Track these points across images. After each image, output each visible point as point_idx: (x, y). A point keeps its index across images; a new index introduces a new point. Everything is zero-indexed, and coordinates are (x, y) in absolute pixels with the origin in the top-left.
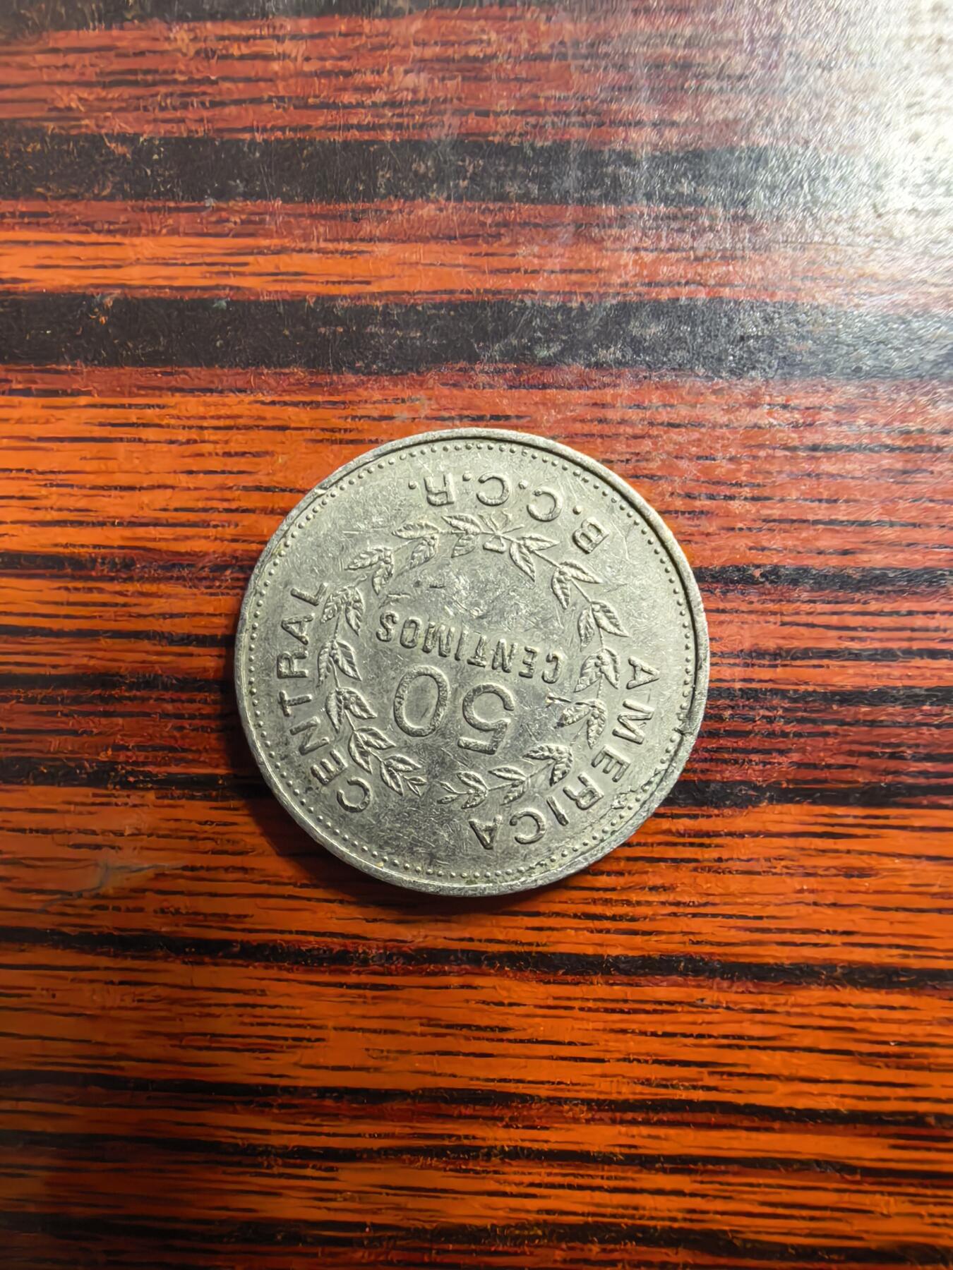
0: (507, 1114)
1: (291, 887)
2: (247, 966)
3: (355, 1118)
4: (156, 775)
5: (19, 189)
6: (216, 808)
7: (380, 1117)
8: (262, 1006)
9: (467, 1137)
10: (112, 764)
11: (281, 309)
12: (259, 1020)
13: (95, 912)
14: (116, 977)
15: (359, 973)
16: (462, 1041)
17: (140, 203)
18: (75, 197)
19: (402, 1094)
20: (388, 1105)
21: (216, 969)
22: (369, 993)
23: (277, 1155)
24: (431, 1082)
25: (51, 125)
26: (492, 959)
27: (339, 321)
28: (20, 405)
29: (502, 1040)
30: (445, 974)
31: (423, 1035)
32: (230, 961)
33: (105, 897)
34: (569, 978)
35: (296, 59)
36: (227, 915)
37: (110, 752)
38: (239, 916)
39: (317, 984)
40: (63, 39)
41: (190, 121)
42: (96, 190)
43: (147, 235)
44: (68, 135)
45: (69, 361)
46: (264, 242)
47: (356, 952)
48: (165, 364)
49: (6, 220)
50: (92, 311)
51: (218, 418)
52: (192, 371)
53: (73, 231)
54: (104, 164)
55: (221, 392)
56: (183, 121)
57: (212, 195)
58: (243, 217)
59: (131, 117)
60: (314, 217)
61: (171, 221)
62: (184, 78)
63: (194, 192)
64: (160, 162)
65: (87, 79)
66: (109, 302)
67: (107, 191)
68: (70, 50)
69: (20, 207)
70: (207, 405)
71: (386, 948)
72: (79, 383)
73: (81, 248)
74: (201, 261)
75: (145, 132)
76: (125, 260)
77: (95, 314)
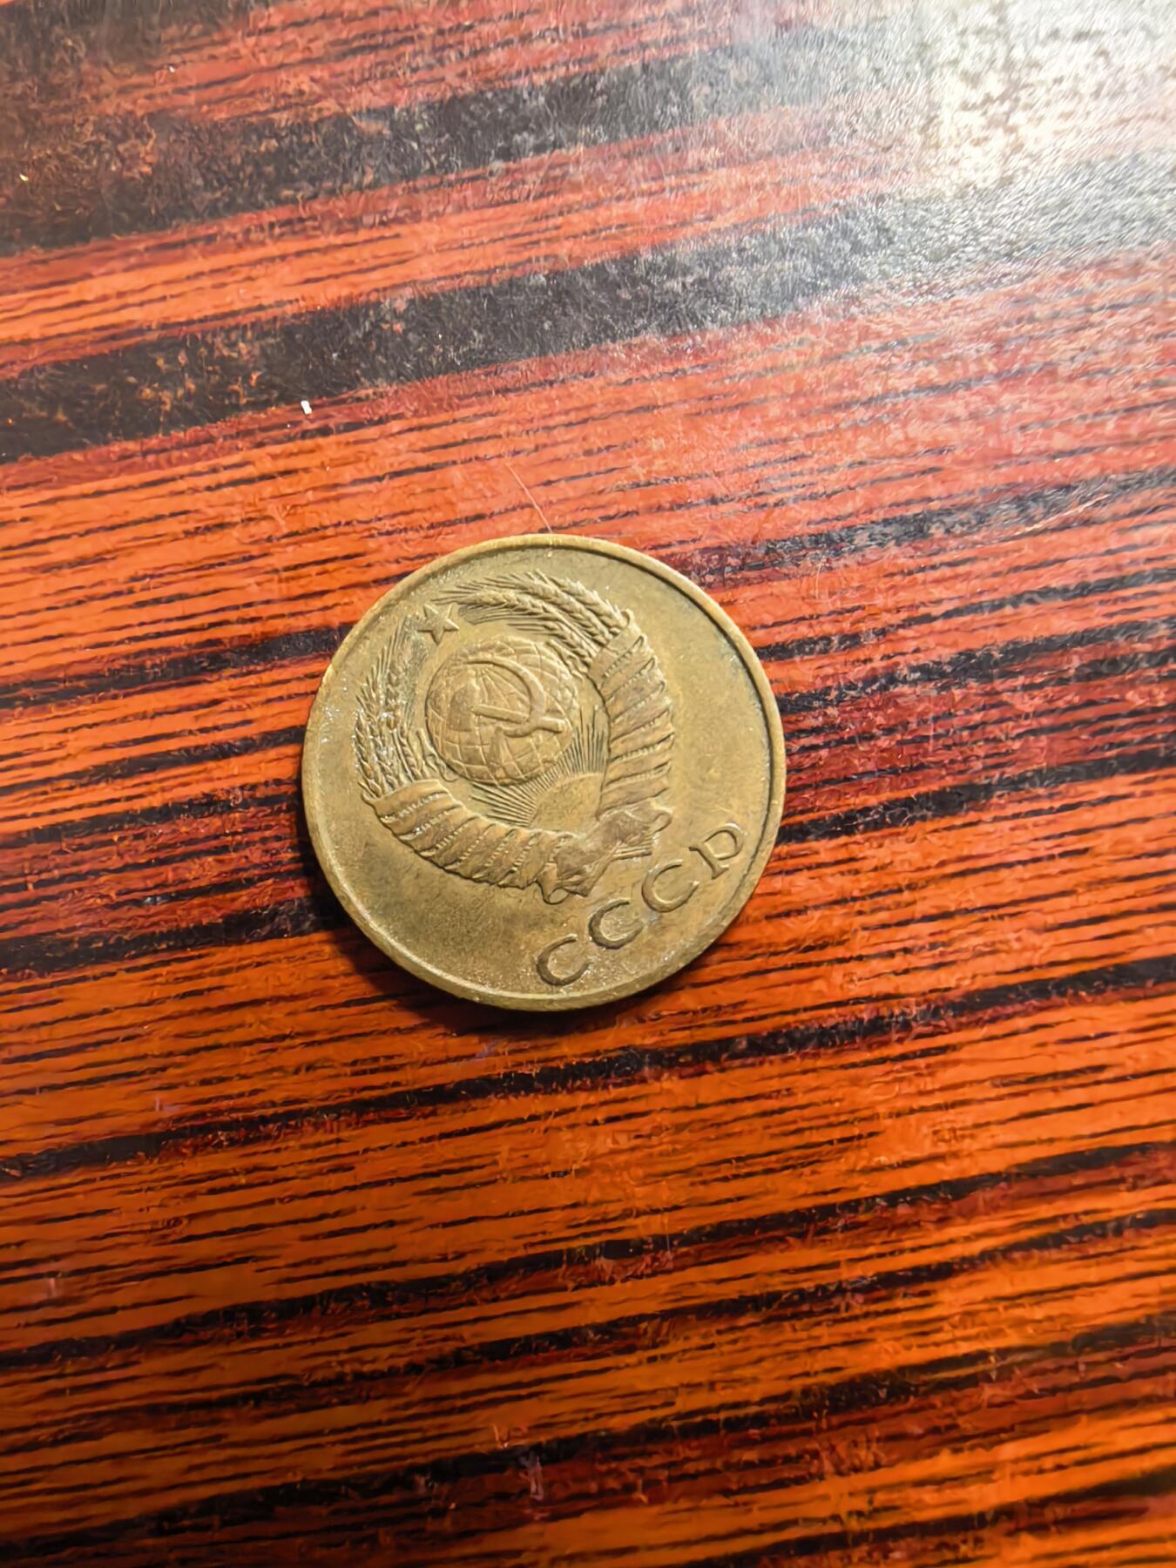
0: (1130, 1172)
1: (792, 954)
2: (761, 1063)
3: (943, 1221)
5: (260, 197)
7: (970, 1215)
8: (791, 1109)
9: (1086, 1213)
11: (611, 268)
12: (793, 1127)
14: (600, 1115)
15: (900, 1041)
16: (1051, 1095)
17: (412, 183)
18: (332, 193)
19: (992, 1179)
20: (982, 1196)
21: (723, 1076)
22: (921, 1062)
23: (855, 1291)
24: (1024, 1155)
25: (284, 115)
26: (1061, 985)
27: (686, 271)
28: (319, 448)
29: (1098, 1083)
30: (1009, 1017)
31: (1000, 1098)
32: (737, 1062)
34: (1162, 988)
36: (720, 1008)
38: (735, 1006)
39: (854, 1065)
40: (274, 16)
41: (451, 77)
42: (356, 179)
43: (429, 218)
44: (306, 123)
45: (367, 383)
46: (573, 198)
47: (892, 1016)
48: (486, 363)
49: (253, 236)
50: (383, 320)
51: (567, 412)
52: (522, 365)
53: (339, 232)
54: (359, 147)
55: (563, 381)
56: (443, 79)
57: (498, 156)
58: (541, 174)
59: (378, 87)
60: (627, 157)
61: (455, 196)
62: (432, 31)
63: (475, 158)
64: (425, 132)
65: (315, 55)
66: (401, 305)
67: (369, 179)
68: (286, 26)
69: (267, 218)
70: (549, 400)
71: (926, 1001)
72: (386, 408)
73: (351, 250)
74: (501, 235)
75: (399, 100)
76: (409, 252)
77: (387, 322)
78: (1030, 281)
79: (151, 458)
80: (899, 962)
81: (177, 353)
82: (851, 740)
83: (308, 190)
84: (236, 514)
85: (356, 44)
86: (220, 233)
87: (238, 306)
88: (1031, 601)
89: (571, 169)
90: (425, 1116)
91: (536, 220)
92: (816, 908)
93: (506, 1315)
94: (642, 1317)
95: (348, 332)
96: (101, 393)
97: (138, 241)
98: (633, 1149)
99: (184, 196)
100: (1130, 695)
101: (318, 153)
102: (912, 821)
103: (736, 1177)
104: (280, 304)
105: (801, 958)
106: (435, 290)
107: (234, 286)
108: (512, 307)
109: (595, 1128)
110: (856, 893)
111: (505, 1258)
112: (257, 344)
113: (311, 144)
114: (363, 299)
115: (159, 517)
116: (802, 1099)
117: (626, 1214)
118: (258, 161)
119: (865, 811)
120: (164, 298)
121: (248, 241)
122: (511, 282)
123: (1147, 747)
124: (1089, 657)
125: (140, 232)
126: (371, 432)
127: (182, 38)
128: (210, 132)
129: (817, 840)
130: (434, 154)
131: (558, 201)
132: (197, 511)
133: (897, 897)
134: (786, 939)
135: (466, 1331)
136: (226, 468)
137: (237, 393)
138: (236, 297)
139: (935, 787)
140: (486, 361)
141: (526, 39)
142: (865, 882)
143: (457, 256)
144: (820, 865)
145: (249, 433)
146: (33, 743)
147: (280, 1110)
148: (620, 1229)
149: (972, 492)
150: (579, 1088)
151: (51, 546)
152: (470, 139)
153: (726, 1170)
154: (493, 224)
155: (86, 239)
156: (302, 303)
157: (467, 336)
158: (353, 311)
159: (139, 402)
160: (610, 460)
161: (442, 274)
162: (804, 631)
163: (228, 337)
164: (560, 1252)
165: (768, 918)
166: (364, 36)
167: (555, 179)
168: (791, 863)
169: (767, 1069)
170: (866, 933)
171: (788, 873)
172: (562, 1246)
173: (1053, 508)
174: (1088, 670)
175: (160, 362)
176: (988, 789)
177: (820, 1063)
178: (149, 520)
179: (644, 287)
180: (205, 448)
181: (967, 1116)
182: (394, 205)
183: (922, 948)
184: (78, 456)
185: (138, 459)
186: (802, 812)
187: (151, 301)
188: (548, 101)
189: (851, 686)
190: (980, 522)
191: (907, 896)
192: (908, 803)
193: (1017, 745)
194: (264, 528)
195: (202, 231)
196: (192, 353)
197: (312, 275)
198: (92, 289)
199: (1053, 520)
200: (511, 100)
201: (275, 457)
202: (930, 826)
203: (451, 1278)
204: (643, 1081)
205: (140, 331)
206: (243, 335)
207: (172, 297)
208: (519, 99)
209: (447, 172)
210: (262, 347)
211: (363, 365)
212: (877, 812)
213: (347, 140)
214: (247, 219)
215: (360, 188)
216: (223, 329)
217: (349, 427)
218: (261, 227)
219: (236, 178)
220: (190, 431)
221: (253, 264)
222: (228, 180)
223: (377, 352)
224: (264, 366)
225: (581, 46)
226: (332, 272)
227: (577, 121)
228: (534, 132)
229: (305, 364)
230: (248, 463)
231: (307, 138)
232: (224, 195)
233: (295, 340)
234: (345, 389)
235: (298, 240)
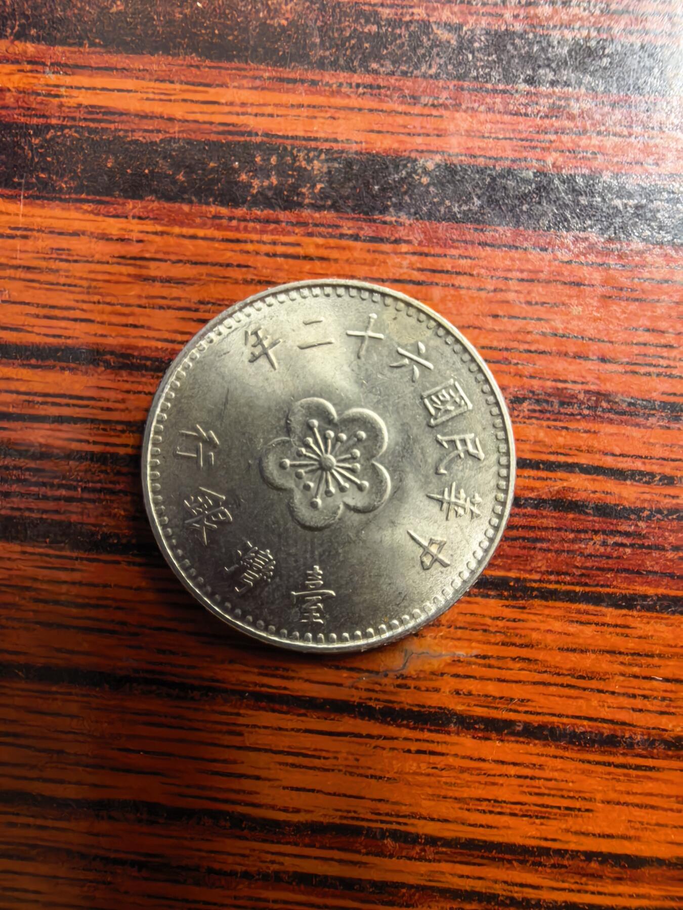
1: (569, 677)
2: (528, 743)
3: (619, 879)
5: (356, 63)
6: (507, 606)
7: (635, 880)
8: (539, 779)
11: (579, 180)
12: (537, 790)
13: (399, 689)
14: (414, 747)
15: (624, 754)
17: (461, 83)
18: (405, 74)
19: (660, 862)
20: (646, 871)
21: (501, 744)
22: (634, 773)
25: (387, 11)
27: (630, 196)
28: (349, 248)
31: (679, 811)
32: (513, 739)
33: (406, 678)
36: (512, 699)
38: (522, 701)
41: (508, 16)
42: (423, 69)
43: (465, 111)
44: (401, 20)
45: (393, 213)
46: (567, 124)
47: (623, 737)
48: (477, 221)
49: (343, 90)
50: (415, 172)
51: (522, 271)
52: (500, 229)
53: (402, 103)
54: (432, 47)
55: (525, 249)
56: (502, 15)
57: (525, 81)
58: (551, 101)
59: (456, 9)
61: (488, 100)
63: (509, 78)
64: (480, 50)
66: (430, 166)
67: (433, 71)
69: (356, 79)
70: (512, 259)
71: (649, 734)
72: (402, 233)
73: (407, 118)
74: (512, 136)
75: (468, 22)
76: (446, 130)
77: (418, 175)
79: (234, 223)
80: (639, 703)
81: (271, 155)
82: (649, 547)
83: (390, 67)
86: (322, 81)
87: (321, 135)
89: (572, 103)
90: (299, 715)
91: (538, 132)
92: (594, 652)
93: (316, 858)
94: (403, 885)
95: (390, 174)
96: (213, 168)
97: (265, 70)
98: (428, 775)
99: (304, 48)
101: (403, 44)
102: (673, 613)
103: (491, 812)
104: (349, 141)
105: (574, 681)
106: (455, 162)
107: (322, 120)
108: (504, 188)
109: (407, 755)
110: (622, 650)
111: (326, 820)
112: (326, 165)
113: (400, 36)
114: (406, 154)
115: (228, 265)
116: (547, 774)
117: (413, 816)
118: (361, 37)
119: (645, 597)
121: (339, 92)
122: (510, 171)
125: (268, 64)
126: (386, 247)
128: (334, 8)
129: (608, 606)
130: (482, 67)
131: (557, 123)
132: (255, 268)
133: (649, 660)
134: (568, 666)
135: (287, 861)
136: (283, 244)
137: (304, 194)
138: (321, 128)
140: (477, 220)
142: (631, 645)
143: (478, 143)
144: (603, 624)
145: (305, 224)
146: (105, 394)
147: (206, 683)
148: (405, 824)
150: (403, 726)
151: (152, 264)
152: (509, 62)
153: (484, 806)
154: (510, 127)
155: (230, 59)
156: (364, 145)
157: (469, 199)
158: (397, 161)
159: (236, 183)
160: (541, 311)
161: (463, 151)
162: (638, 465)
163: (307, 154)
164: (363, 827)
165: (561, 649)
167: (560, 107)
168: (584, 618)
169: (531, 748)
170: (622, 678)
171: (582, 623)
172: (365, 824)
175: (258, 159)
177: (567, 754)
178: (221, 265)
179: (599, 199)
180: (272, 226)
181: (654, 817)
182: (445, 95)
183: (655, 698)
184: (186, 208)
185: (225, 222)
186: (602, 586)
187: (263, 115)
188: (570, 52)
189: (659, 511)
191: (656, 661)
192: (675, 600)
195: (310, 76)
196: (281, 157)
197: (376, 128)
198: (225, 95)
200: (544, 44)
201: (317, 246)
203: (288, 823)
204: (449, 733)
205: (250, 134)
206: (319, 156)
207: (278, 116)
208: (549, 45)
209: (487, 82)
210: (329, 167)
211: (394, 199)
212: (652, 600)
213: (425, 40)
214: (343, 76)
215: (424, 76)
216: (306, 148)
217: (373, 240)
218: (350, 85)
219: (343, 45)
220: (265, 212)
221: (338, 108)
222: (337, 45)
223: (405, 193)
224: (327, 182)
225: (602, 19)
226: (390, 129)
227: (585, 71)
228: (554, 70)
229: (355, 188)
230: (299, 245)
231: (398, 31)
232: (331, 55)
233: (352, 169)
234: (377, 213)
235: (373, 101)
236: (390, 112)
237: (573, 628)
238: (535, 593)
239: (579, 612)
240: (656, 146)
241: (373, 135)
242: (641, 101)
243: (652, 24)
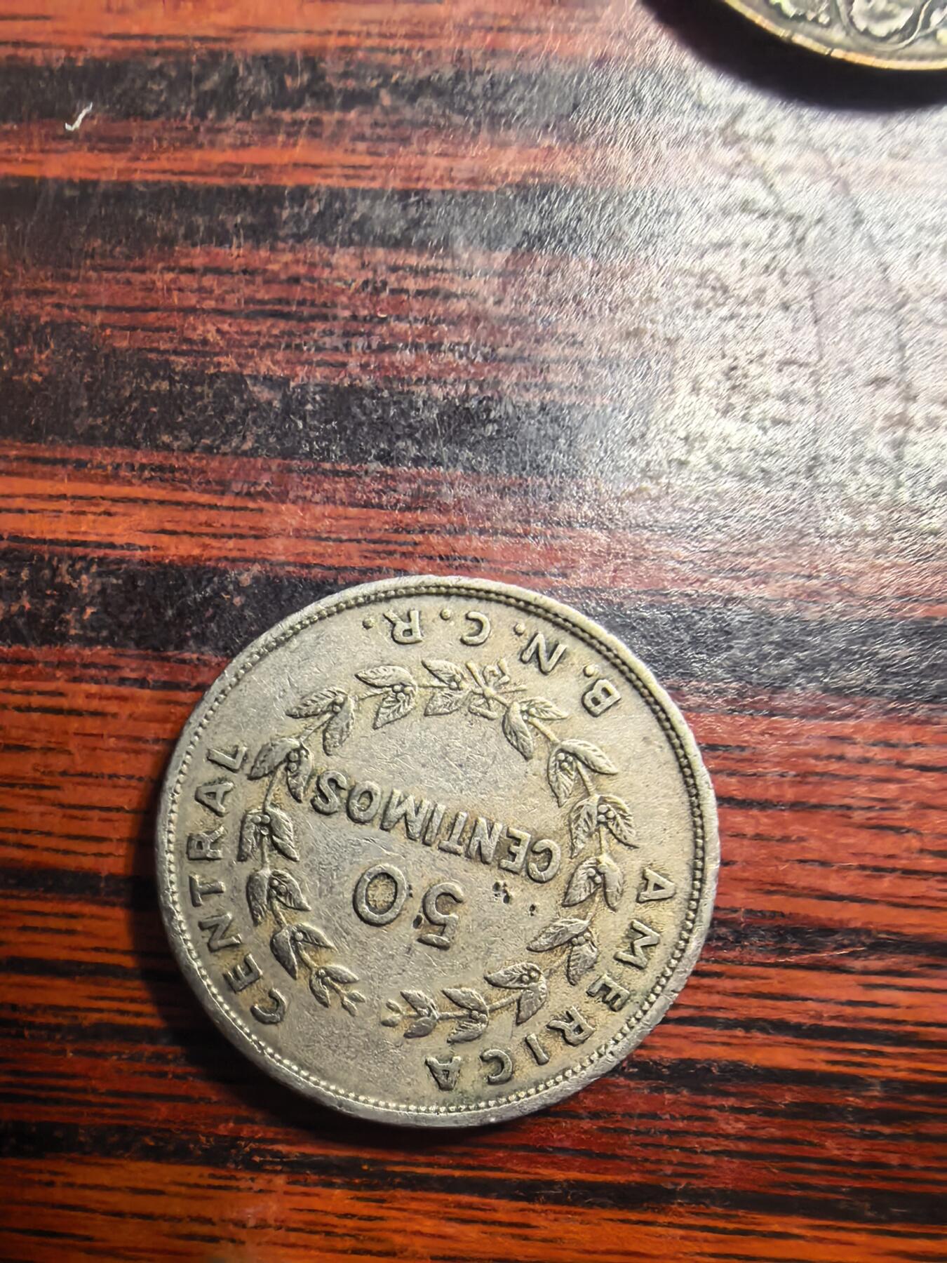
4: (286, 1156)
5: (139, 435)
6: (358, 1199)
10: (234, 1139)
17: (287, 462)
18: (209, 450)
25: (182, 360)
28: (133, 698)
35: (485, 301)
37: (231, 1125)
40: (198, 257)
41: (353, 364)
42: (234, 443)
43: (294, 502)
44: (202, 373)
45: (194, 648)
46: (438, 518)
49: (122, 473)
50: (225, 589)
53: (205, 491)
54: (246, 412)
56: (344, 365)
57: (378, 458)
58: (415, 486)
59: (279, 357)
60: (502, 493)
61: (326, 486)
62: (347, 313)
63: (355, 454)
64: (314, 414)
65: (227, 307)
66: (246, 579)
67: (248, 445)
68: (207, 270)
69: (140, 458)
73: (213, 513)
74: (360, 536)
75: (297, 375)
76: (267, 529)
77: (228, 593)
78: (852, 722)
81: (21, 567)
83: (187, 441)
84: (39, 740)
85: (269, 307)
86: (91, 461)
87: (92, 538)
88: (763, 1030)
89: (444, 489)
91: (396, 531)
95: (189, 593)
97: (11, 447)
99: (66, 414)
100: (829, 1143)
101: (206, 407)
102: (591, 1205)
104: (129, 546)
106: (281, 573)
107: (91, 517)
112: (98, 580)
113: (201, 396)
114: (211, 563)
118: (146, 398)
119: (551, 1184)
120: (21, 511)
121: (116, 476)
123: (832, 1196)
124: (801, 1098)
125: (15, 439)
126: (184, 696)
127: (103, 256)
128: (107, 357)
129: (498, 1198)
130: (317, 439)
131: (423, 518)
136: (41, 693)
137: (67, 622)
138: (91, 528)
139: (621, 1179)
141: (435, 347)
142: (532, 1250)
143: (312, 547)
144: (494, 1223)
145: (71, 665)
149: (736, 911)
152: (354, 433)
154: (357, 524)
156: (152, 552)
158: (198, 572)
161: (292, 559)
163: (72, 566)
166: (280, 301)
167: (427, 495)
168: (467, 1214)
171: (463, 1221)
173: (810, 947)
174: (796, 1110)
176: (670, 1195)
180: (24, 668)
182: (265, 479)
186: (492, 1169)
187: (9, 510)
188: (440, 415)
190: (737, 941)
192: (593, 1188)
193: (710, 1160)
194: (60, 762)
195: (73, 454)
196: (36, 570)
197: (169, 526)
199: (806, 958)
200: (405, 405)
201: (89, 696)
202: (607, 1214)
206: (87, 570)
207: (31, 511)
208: (412, 405)
209: (323, 460)
210: (103, 584)
211: (194, 628)
212: (561, 1188)
213: (236, 402)
214: (121, 454)
215: (237, 453)
216: (70, 557)
217: (167, 686)
218: (132, 468)
219: (121, 410)
220: (15, 648)
221: (115, 500)
222: (112, 410)
223: (211, 619)
224: (101, 604)
225: (486, 369)
226: (189, 529)
227: (462, 444)
228: (419, 443)
229: (139, 612)
230: (61, 694)
231: (199, 389)
232: (104, 423)
233: (136, 587)
234: (172, 648)
235: (165, 488)
236: (187, 505)
237: (451, 1229)
238: (398, 1180)
239: (459, 1205)
240: (562, 549)
241: (165, 539)
242: (541, 485)
243: (557, 375)
